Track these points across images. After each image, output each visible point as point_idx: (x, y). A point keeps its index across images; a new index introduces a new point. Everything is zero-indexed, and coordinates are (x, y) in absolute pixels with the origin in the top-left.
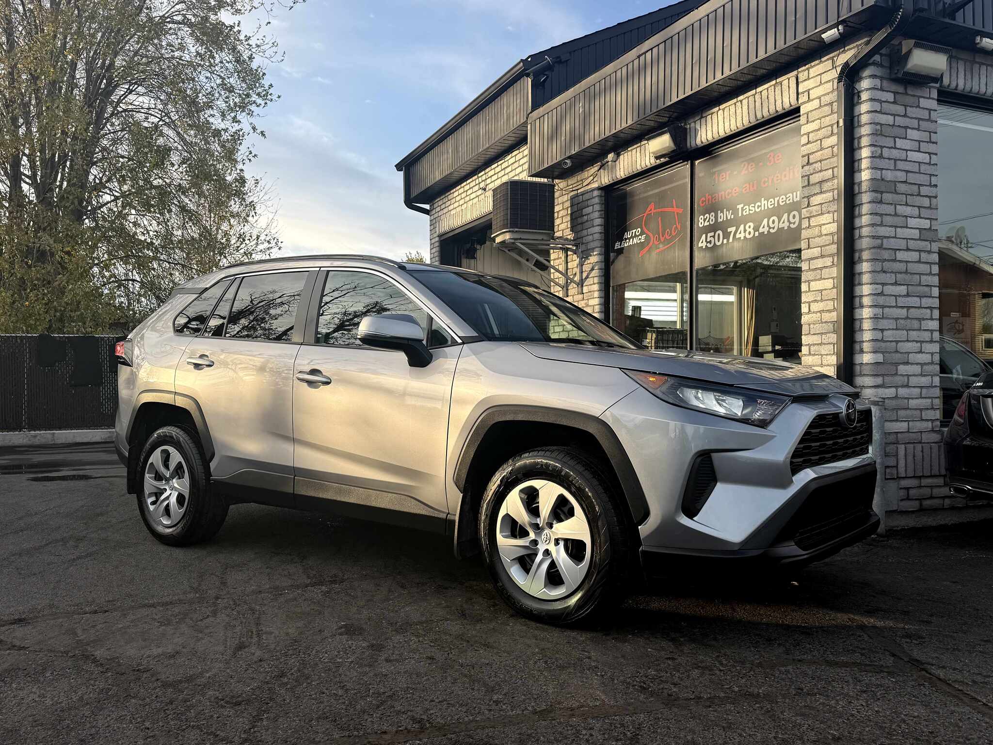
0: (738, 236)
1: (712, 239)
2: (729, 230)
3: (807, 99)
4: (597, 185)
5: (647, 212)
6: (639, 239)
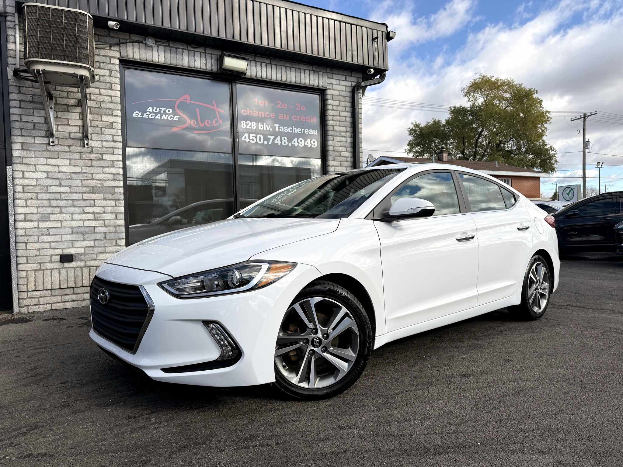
0: (276, 142)
1: (254, 139)
2: (269, 137)
3: (332, 88)
4: (117, 55)
5: (181, 99)
6: (170, 118)
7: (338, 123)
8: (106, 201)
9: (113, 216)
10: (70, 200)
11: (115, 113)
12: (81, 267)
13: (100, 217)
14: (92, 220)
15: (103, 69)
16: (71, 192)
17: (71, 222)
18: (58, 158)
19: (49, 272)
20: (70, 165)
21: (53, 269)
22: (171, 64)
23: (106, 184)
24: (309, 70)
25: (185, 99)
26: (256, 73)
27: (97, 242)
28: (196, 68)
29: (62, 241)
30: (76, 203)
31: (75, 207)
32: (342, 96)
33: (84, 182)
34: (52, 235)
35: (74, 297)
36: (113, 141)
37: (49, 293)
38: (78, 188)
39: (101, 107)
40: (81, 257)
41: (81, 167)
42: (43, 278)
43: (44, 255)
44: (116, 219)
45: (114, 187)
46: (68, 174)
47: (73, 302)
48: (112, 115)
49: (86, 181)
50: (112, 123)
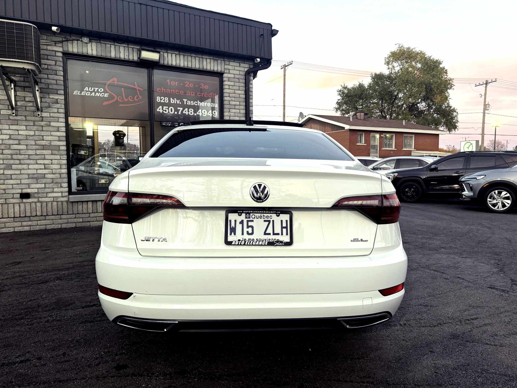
0: (184, 112)
1: (167, 110)
2: (178, 108)
3: (228, 72)
4: (61, 49)
5: (110, 81)
6: (102, 95)
7: (233, 99)
8: (53, 156)
9: (58, 167)
10: (27, 154)
11: (59, 92)
12: (36, 203)
13: (49, 167)
14: (43, 169)
15: (50, 60)
16: (27, 149)
17: (28, 170)
18: (17, 125)
19: (12, 205)
20: (26, 130)
21: (15, 203)
22: (101, 56)
23: (53, 143)
24: (210, 59)
25: (112, 81)
26: (168, 61)
27: (47, 186)
28: (121, 58)
29: (21, 184)
30: (31, 157)
31: (31, 159)
32: (237, 78)
33: (37, 142)
34: (14, 179)
35: (30, 223)
36: (58, 112)
37: (12, 221)
38: (32, 146)
39: (48, 88)
40: (35, 195)
41: (35, 131)
42: (8, 209)
43: (8, 194)
44: (61, 168)
45: (59, 146)
46: (25, 136)
47: (30, 227)
48: (57, 94)
49: (38, 141)
50: (57, 99)
